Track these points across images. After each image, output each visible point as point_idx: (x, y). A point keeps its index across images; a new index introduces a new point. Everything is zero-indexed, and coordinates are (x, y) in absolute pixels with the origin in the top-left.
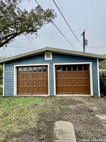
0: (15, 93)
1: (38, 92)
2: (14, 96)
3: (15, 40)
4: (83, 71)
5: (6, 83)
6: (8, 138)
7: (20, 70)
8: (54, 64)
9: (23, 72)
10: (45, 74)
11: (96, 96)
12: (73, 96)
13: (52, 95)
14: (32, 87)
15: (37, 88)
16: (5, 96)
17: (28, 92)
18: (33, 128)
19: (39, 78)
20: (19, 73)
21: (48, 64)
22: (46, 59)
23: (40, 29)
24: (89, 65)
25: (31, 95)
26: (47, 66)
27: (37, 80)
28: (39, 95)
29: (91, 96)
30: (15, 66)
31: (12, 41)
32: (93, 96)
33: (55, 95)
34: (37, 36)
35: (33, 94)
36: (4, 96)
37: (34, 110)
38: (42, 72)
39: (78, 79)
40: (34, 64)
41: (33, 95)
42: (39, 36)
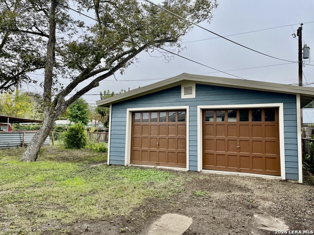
0: (127, 161)
1: (168, 161)
2: (125, 165)
3: (138, 60)
4: (263, 122)
5: (112, 140)
6: (77, 222)
7: (138, 117)
8: (199, 107)
9: (143, 121)
10: (181, 126)
11: (293, 182)
12: (238, 176)
13: (193, 169)
14: (158, 151)
15: (167, 153)
16: (110, 165)
17: (150, 161)
18: (123, 216)
19: (171, 134)
20: (135, 123)
21: (187, 107)
22: (183, 96)
23: (184, 35)
24: (277, 109)
25: (153, 166)
26: (185, 110)
27: (167, 138)
28: (170, 168)
29: (281, 181)
30: (128, 110)
31: (132, 62)
32: (286, 180)
33: (199, 170)
34: (181, 50)
35: (158, 164)
36: (108, 164)
37: (142, 191)
38: (177, 123)
39: (251, 141)
40: (161, 106)
41: (158, 167)
42: (185, 47)
